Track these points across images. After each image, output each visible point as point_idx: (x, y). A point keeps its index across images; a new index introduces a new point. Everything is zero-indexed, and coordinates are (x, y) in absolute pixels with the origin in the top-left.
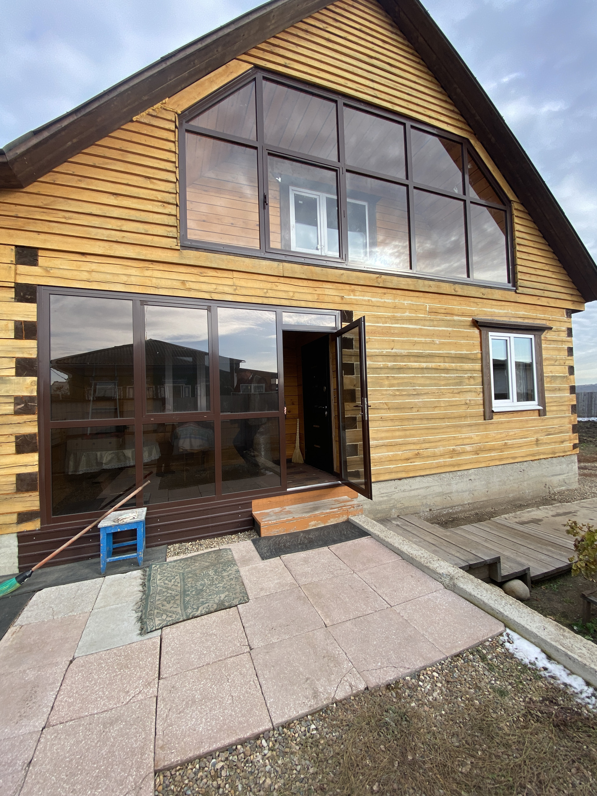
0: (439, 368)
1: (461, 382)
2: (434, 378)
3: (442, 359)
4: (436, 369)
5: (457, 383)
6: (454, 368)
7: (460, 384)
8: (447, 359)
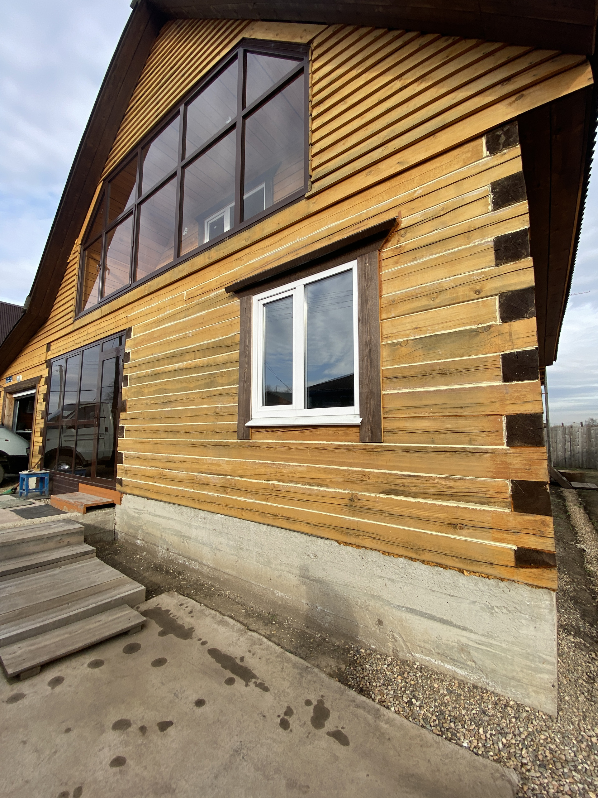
0: (190, 367)
1: (212, 382)
2: (184, 381)
3: (192, 355)
4: (187, 370)
5: (208, 383)
6: (206, 363)
7: (211, 384)
8: (198, 354)
